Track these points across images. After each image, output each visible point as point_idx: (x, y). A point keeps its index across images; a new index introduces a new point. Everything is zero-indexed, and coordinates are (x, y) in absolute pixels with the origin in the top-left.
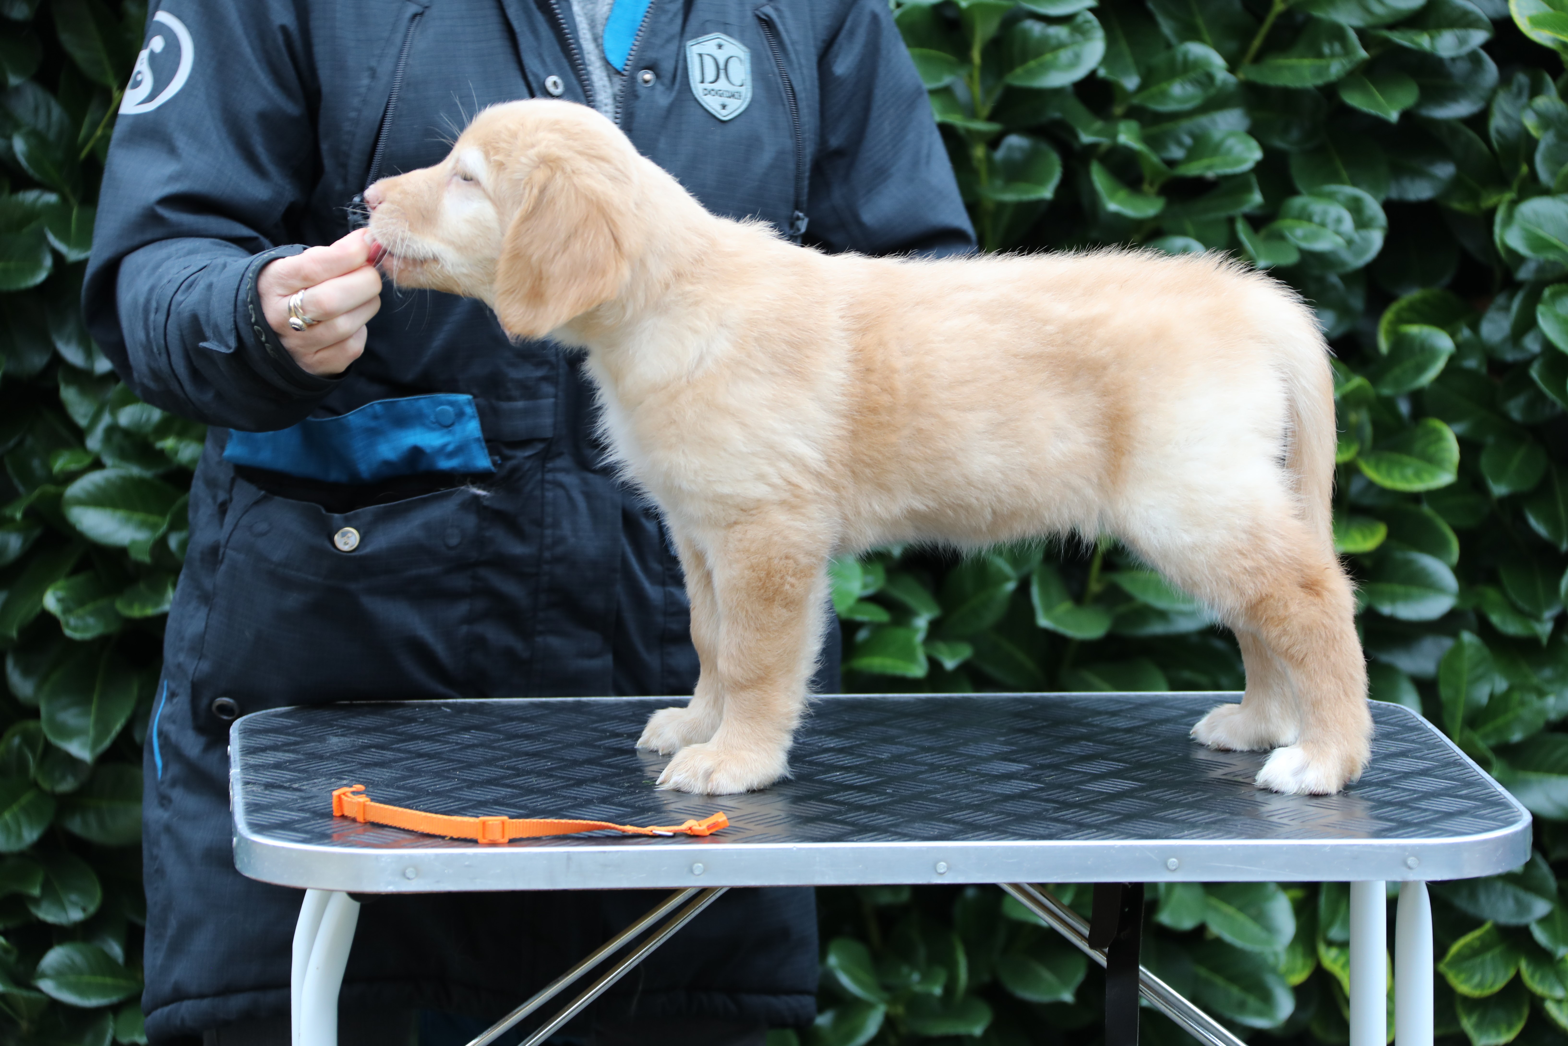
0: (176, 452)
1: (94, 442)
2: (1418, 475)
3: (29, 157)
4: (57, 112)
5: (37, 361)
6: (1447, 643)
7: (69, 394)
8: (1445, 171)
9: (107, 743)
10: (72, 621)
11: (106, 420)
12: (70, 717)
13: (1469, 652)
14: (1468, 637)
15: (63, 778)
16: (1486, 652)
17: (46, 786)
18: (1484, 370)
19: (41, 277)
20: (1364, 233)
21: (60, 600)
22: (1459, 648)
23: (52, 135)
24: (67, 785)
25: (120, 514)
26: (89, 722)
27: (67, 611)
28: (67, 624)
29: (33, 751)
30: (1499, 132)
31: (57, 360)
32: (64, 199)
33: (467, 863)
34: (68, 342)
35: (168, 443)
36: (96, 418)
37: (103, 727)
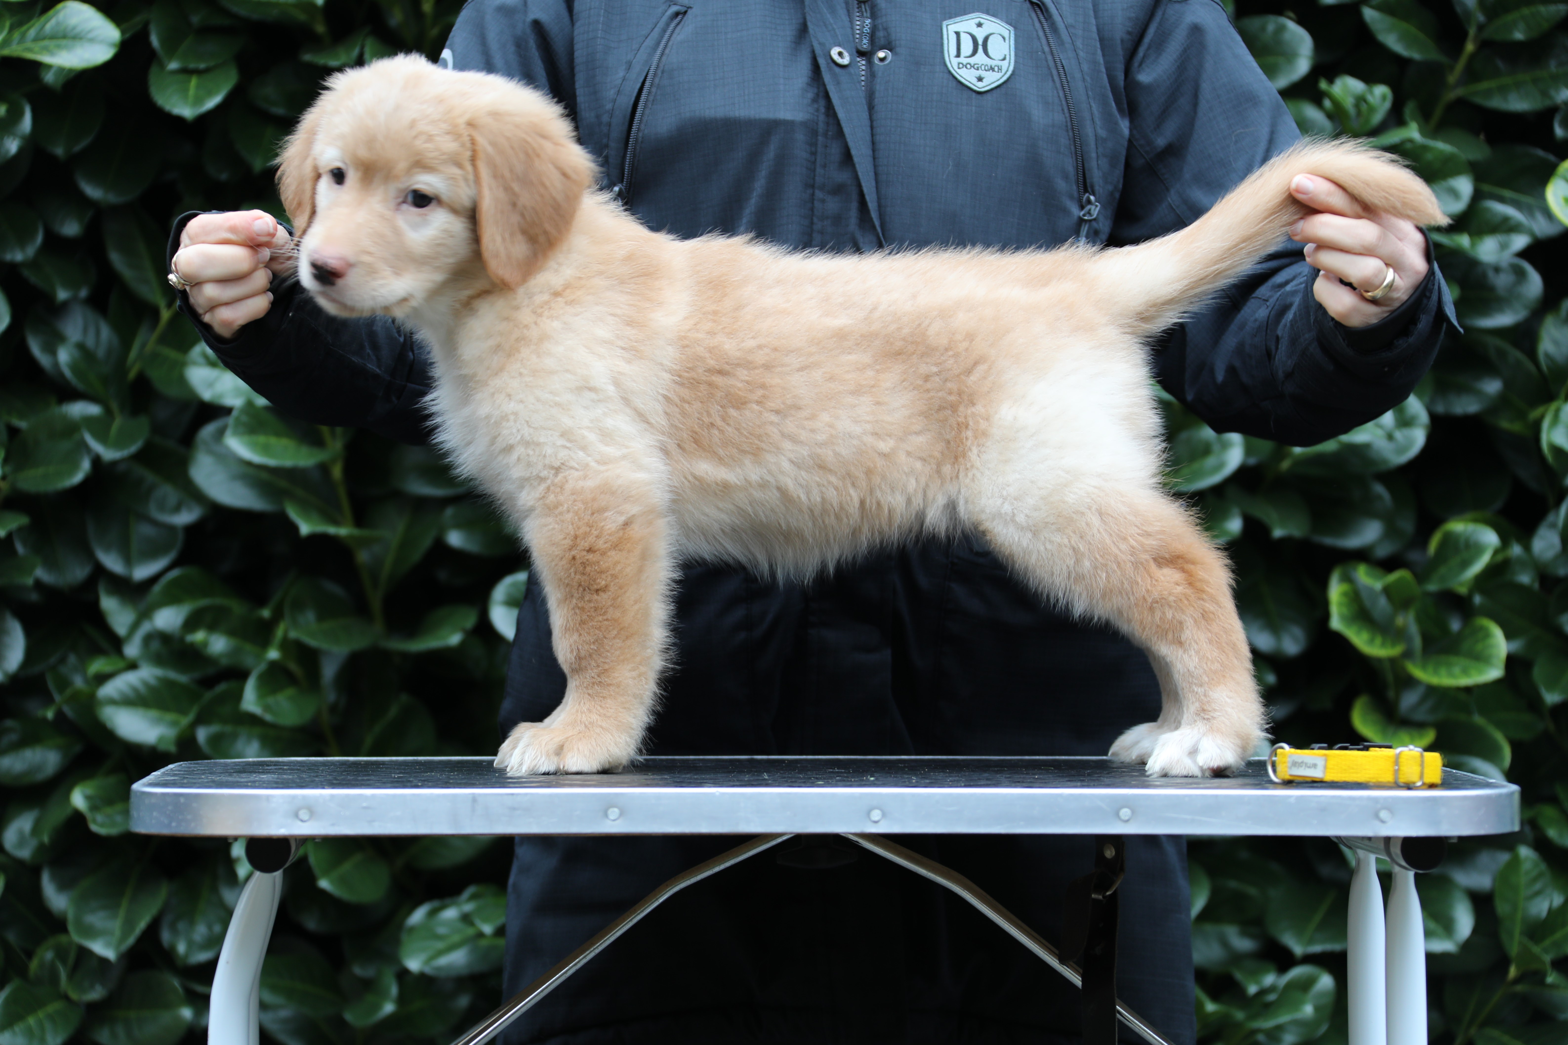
0: (205, 644)
1: (132, 650)
2: (1465, 672)
3: (74, 367)
4: (106, 332)
5: (78, 573)
6: (1504, 857)
7: (109, 604)
8: (1492, 387)
9: (131, 940)
10: (99, 818)
11: (146, 628)
12: (96, 919)
13: (1526, 866)
14: (1525, 852)
15: (92, 987)
16: (1543, 866)
17: (74, 995)
18: (1536, 586)
19: (78, 478)
20: (1406, 432)
21: (88, 798)
22: (1515, 862)
23: (101, 353)
24: (96, 994)
25: (153, 713)
26: (116, 925)
27: (94, 808)
28: (94, 821)
29: (64, 961)
30: (1547, 355)
31: (99, 572)
32: (108, 411)
33: (365, 804)
34: (107, 549)
35: (199, 636)
36: (134, 627)
37: (128, 925)
